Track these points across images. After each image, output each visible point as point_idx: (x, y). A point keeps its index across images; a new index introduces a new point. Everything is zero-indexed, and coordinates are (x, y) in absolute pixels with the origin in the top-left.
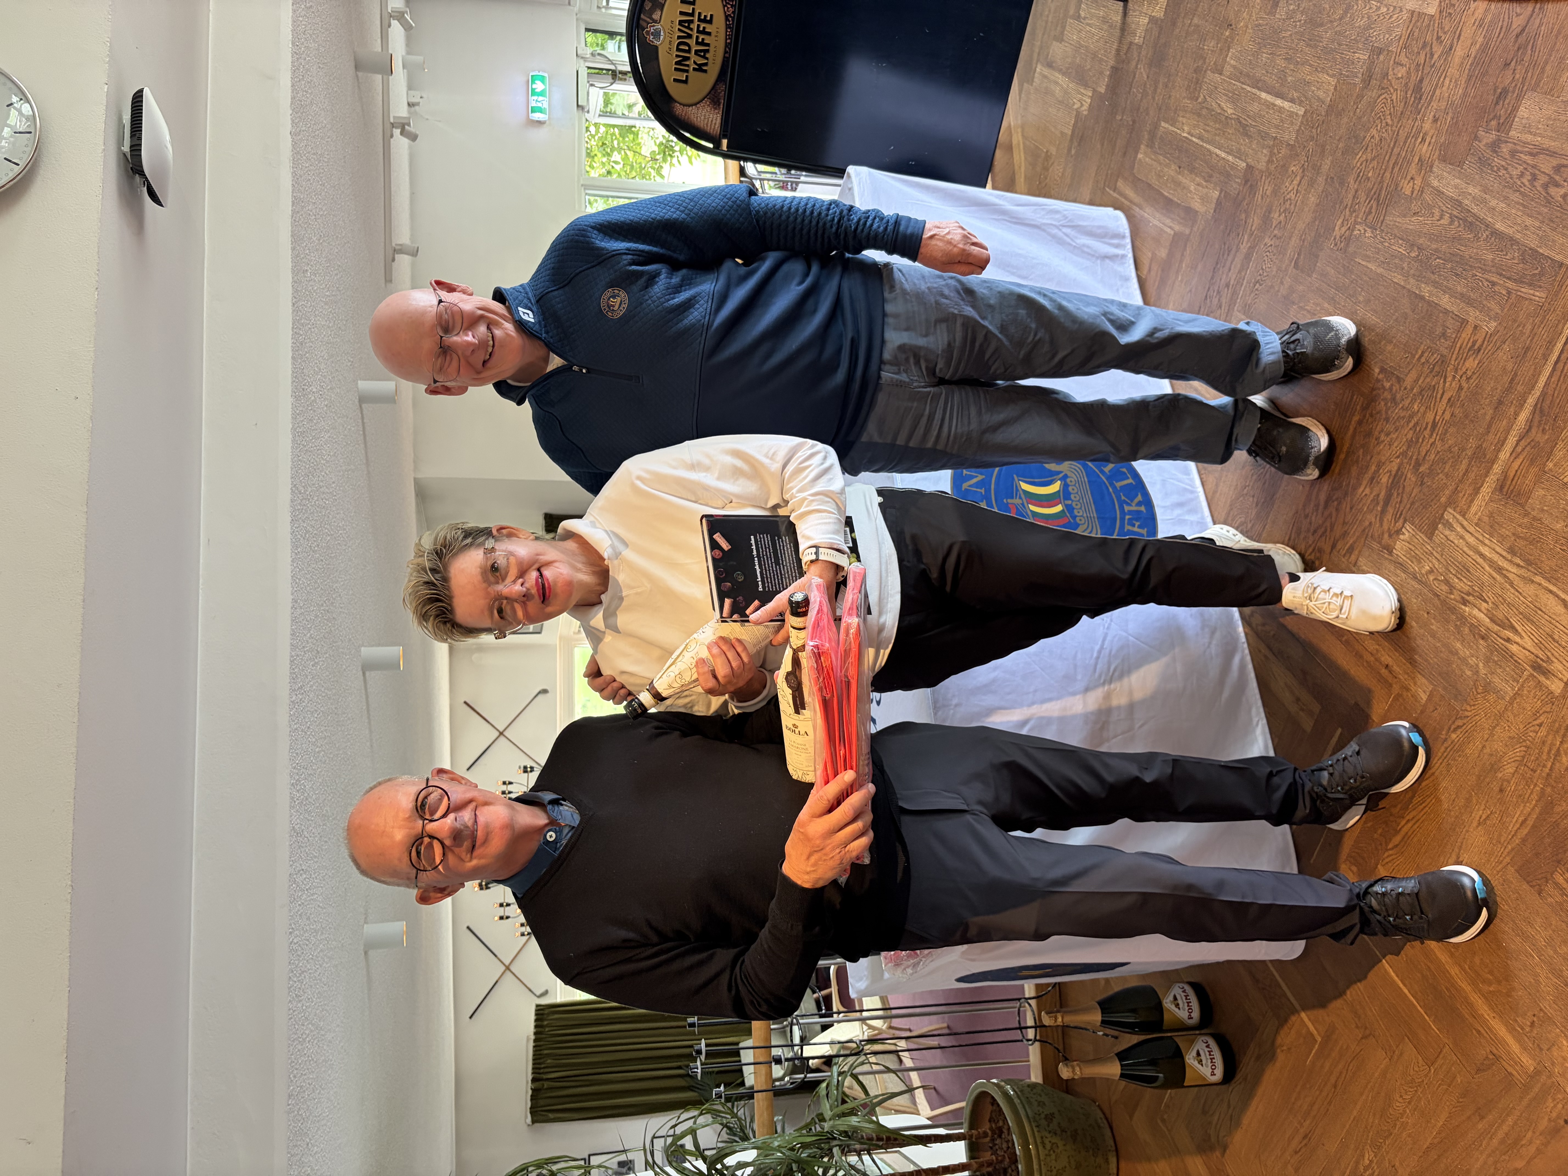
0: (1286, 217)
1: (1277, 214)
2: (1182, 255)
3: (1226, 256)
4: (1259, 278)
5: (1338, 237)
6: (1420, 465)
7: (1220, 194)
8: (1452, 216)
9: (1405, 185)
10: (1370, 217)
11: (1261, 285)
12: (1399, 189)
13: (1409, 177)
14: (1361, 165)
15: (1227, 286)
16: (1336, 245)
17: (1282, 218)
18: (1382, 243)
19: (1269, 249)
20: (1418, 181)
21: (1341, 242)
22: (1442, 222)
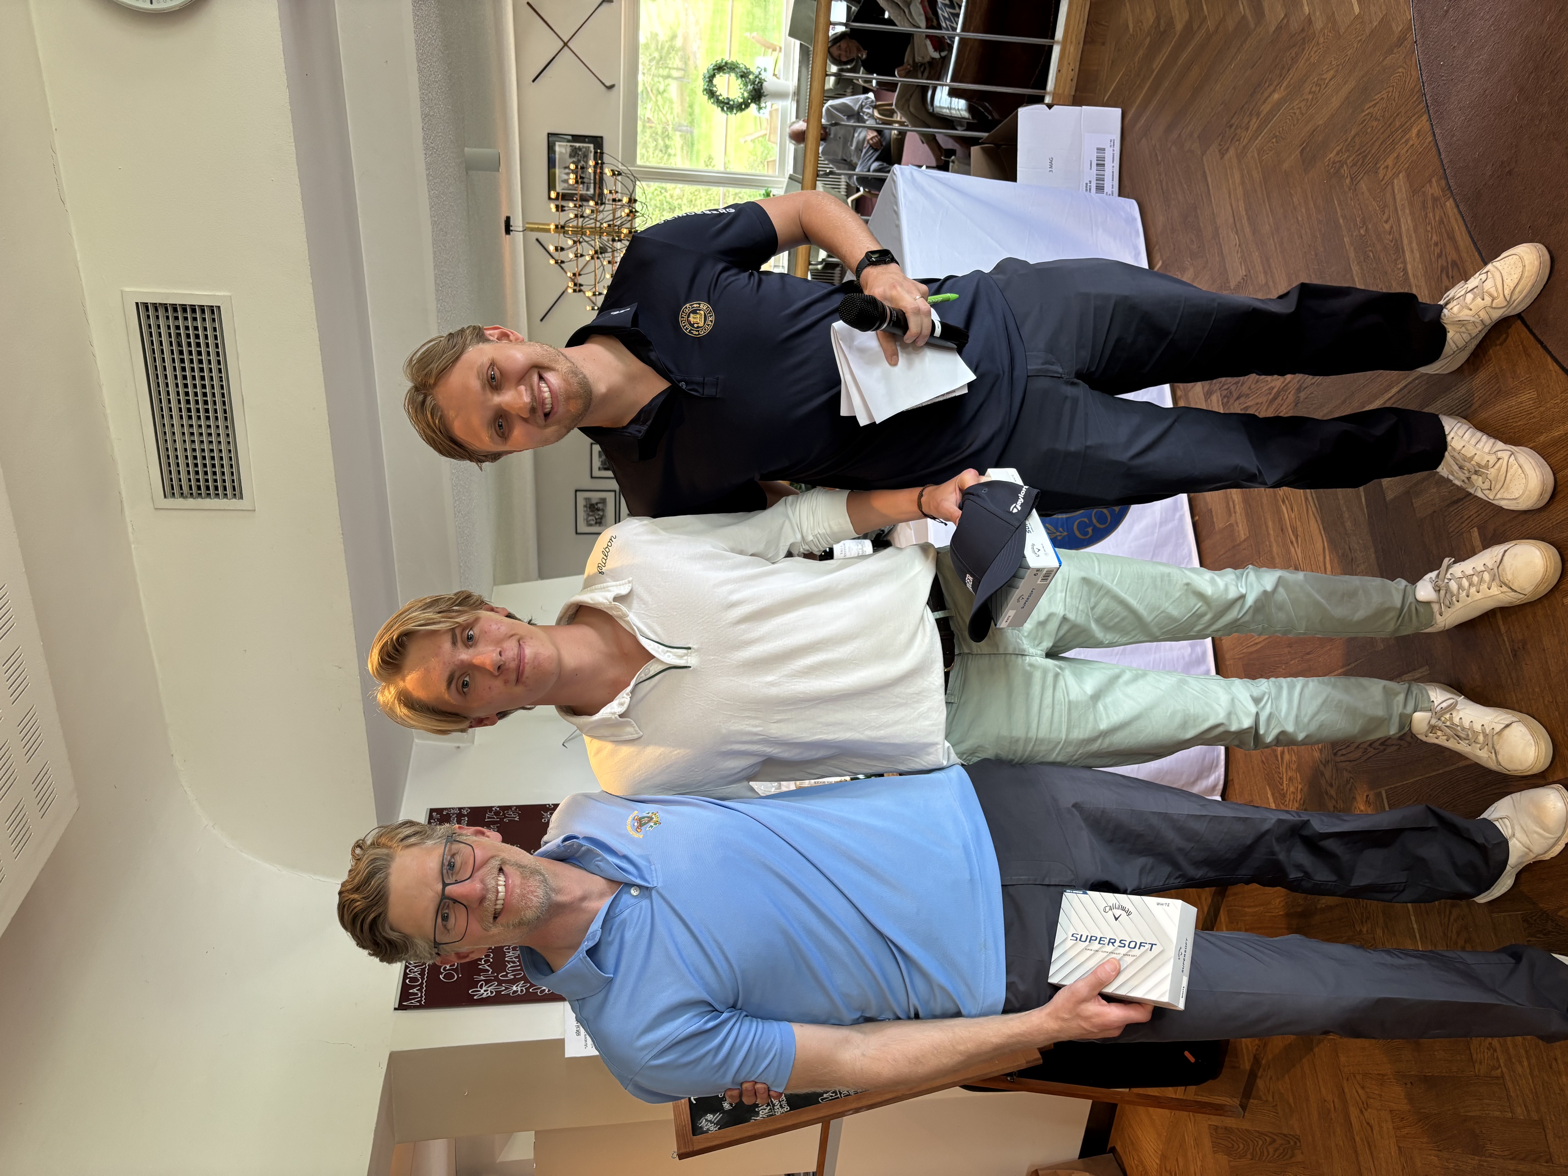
0: (1312, 99)
1: (1308, 90)
2: (1242, 45)
3: (1267, 85)
4: (1278, 134)
5: (1332, 160)
6: (1300, 392)
7: (1283, 19)
8: (1392, 227)
9: (1381, 168)
10: (1355, 168)
11: (1277, 142)
12: (1378, 166)
13: (1386, 164)
14: (1368, 114)
15: (1258, 115)
16: (1328, 165)
17: (1310, 97)
18: (1351, 200)
19: (1293, 115)
20: (1390, 174)
21: (1332, 168)
22: (1385, 225)
